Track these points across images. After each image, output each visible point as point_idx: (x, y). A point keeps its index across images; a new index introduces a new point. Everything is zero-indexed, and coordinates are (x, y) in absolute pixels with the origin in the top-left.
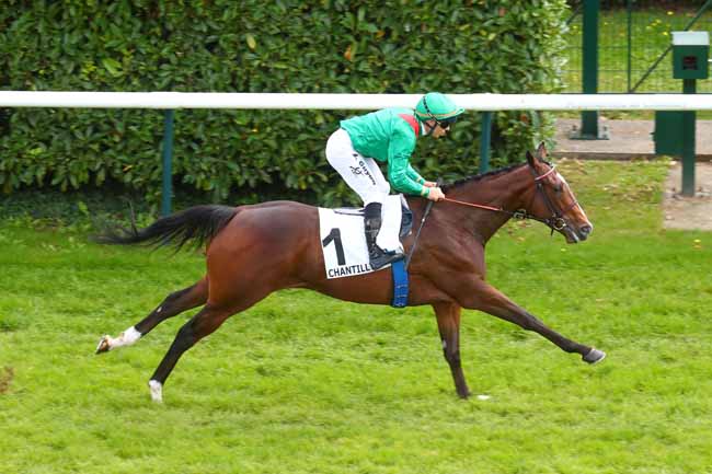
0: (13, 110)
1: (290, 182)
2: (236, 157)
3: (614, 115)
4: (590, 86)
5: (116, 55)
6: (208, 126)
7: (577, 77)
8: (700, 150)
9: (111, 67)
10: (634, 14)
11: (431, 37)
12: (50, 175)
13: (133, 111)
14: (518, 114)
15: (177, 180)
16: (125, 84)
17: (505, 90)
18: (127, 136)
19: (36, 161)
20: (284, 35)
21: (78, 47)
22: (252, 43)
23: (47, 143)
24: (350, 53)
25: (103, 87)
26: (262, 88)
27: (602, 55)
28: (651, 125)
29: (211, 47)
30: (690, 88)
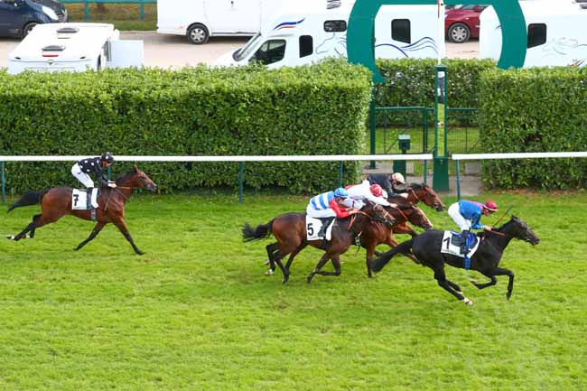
0: (192, 162)
1: (279, 184)
2: (263, 176)
3: (380, 161)
4: (373, 153)
5: (224, 144)
6: (254, 167)
7: (369, 149)
8: (407, 172)
9: (223, 149)
10: (387, 130)
11: (323, 138)
12: (204, 182)
13: (230, 162)
14: (350, 162)
15: (244, 183)
16: (227, 154)
17: (347, 154)
18: (228, 170)
19: (200, 178)
20: (278, 137)
21: (213, 142)
22: (267, 140)
23: (203, 172)
24: (298, 143)
25: (221, 154)
26: (270, 154)
27: (377, 143)
28: (392, 164)
29: (254, 142)
30: (404, 153)
